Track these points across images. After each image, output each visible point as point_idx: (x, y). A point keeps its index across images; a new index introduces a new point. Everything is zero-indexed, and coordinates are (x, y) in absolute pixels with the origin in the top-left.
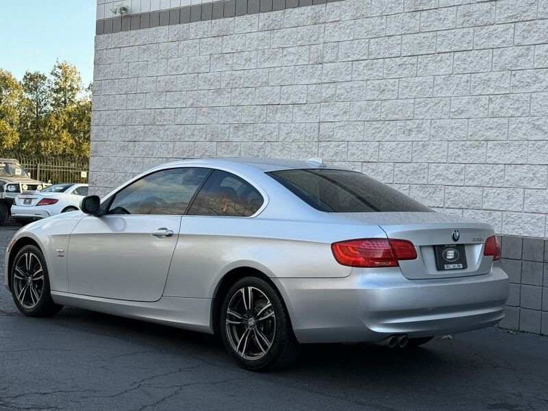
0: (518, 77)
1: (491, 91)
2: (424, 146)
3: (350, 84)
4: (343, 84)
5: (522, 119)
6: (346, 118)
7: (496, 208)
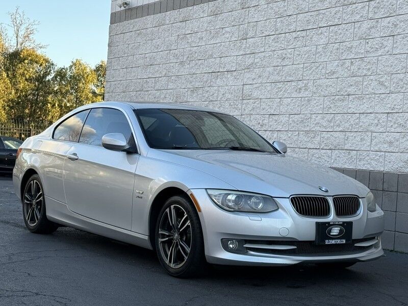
0: (370, 45)
1: (353, 56)
2: (309, 101)
3: (263, 54)
4: (259, 55)
5: (372, 77)
6: (260, 81)
7: (353, 148)
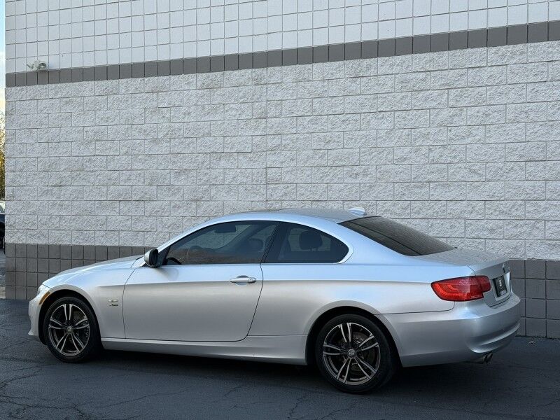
0: (453, 132)
1: (431, 143)
2: (371, 187)
3: (296, 136)
4: (289, 136)
5: (460, 165)
6: (293, 164)
7: (441, 236)
